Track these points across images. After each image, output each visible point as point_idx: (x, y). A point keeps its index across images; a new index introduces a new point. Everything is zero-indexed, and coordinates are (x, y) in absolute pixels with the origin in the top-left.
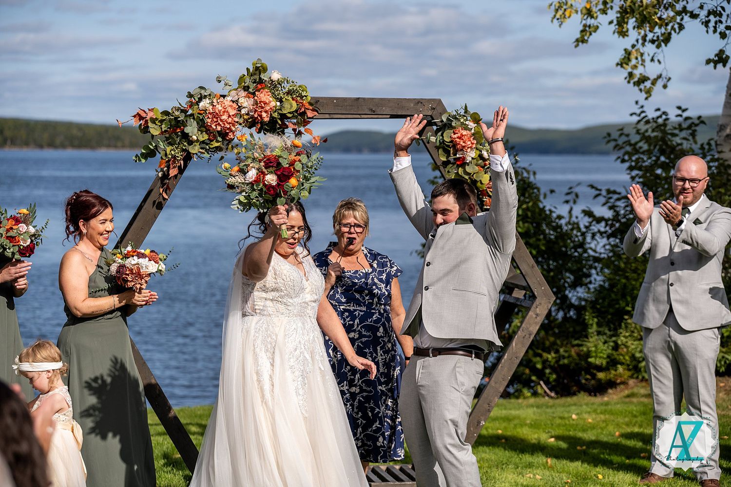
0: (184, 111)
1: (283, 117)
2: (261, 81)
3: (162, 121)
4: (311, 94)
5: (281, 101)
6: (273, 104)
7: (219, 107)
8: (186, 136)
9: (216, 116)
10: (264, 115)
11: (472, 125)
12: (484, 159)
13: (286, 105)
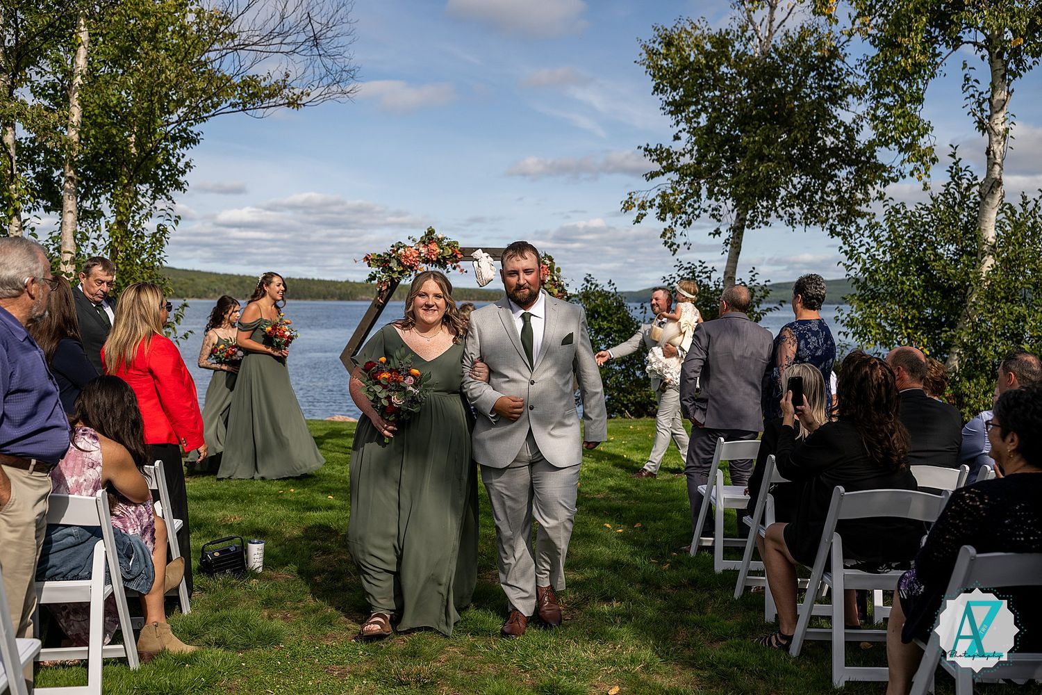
0: (390, 255)
1: (444, 258)
2: (433, 238)
3: (377, 260)
4: (460, 246)
5: (443, 249)
6: (438, 251)
7: (408, 253)
8: (391, 269)
9: (406, 257)
10: (433, 256)
11: (548, 262)
12: (555, 281)
13: (446, 251)
